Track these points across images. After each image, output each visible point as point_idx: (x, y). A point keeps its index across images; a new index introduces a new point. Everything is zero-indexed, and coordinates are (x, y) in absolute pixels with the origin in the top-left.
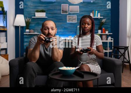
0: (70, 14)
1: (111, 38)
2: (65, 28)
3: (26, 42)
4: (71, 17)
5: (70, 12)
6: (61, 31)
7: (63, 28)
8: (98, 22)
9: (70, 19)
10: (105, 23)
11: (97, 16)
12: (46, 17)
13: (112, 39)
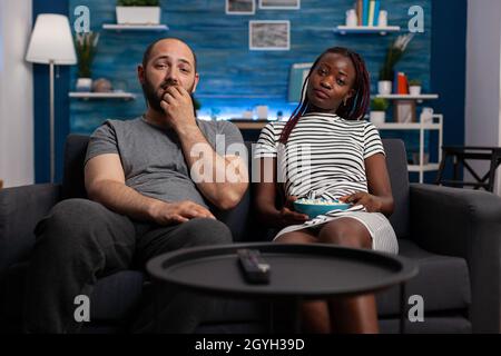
0: (260, 14)
1: (434, 113)
2: (242, 74)
4: (266, 29)
5: (263, 4)
6: (224, 87)
7: (235, 71)
9: (261, 36)
10: (410, 54)
11: (375, 23)
12: (164, 27)
13: (436, 116)
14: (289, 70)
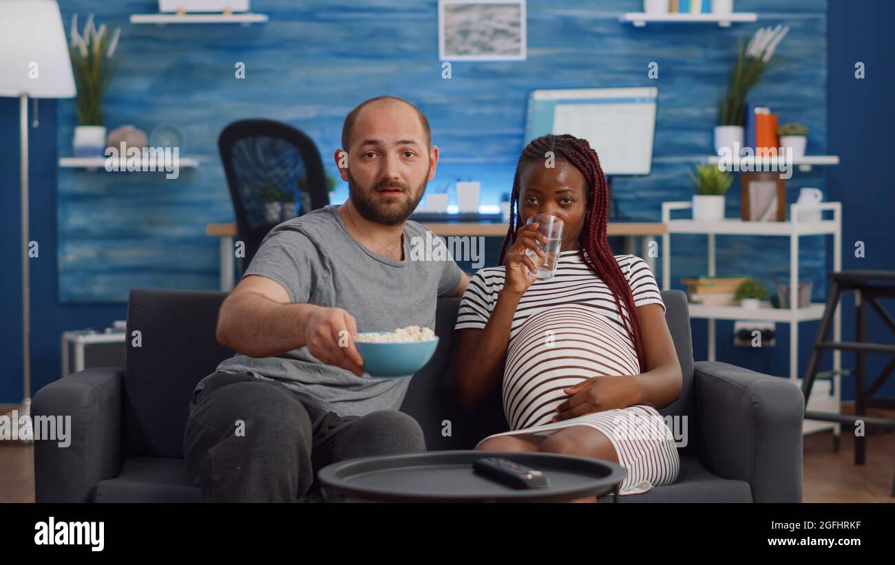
1: (825, 200)
3: (81, 235)
4: (474, 16)
8: (713, 53)
9: (464, 31)
11: (707, 7)
13: (828, 206)
14: (525, 103)
